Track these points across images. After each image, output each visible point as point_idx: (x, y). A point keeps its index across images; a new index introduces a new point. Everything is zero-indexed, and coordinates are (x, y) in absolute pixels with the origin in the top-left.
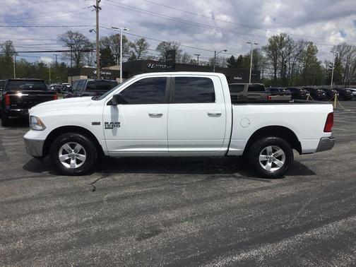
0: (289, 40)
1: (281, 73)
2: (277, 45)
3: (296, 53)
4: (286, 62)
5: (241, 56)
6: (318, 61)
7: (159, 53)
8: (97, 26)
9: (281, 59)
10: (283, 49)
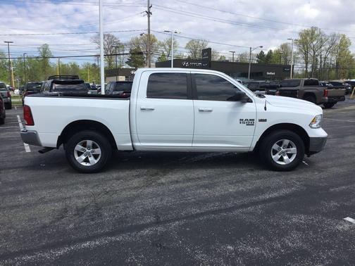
0: (320, 33)
1: (312, 67)
2: (308, 39)
3: (328, 47)
4: (317, 56)
5: (271, 51)
6: (351, 53)
7: (188, 50)
8: (149, 30)
9: (312, 54)
10: (315, 43)
